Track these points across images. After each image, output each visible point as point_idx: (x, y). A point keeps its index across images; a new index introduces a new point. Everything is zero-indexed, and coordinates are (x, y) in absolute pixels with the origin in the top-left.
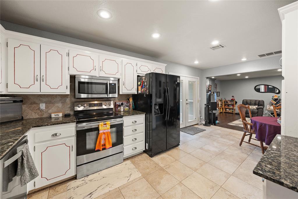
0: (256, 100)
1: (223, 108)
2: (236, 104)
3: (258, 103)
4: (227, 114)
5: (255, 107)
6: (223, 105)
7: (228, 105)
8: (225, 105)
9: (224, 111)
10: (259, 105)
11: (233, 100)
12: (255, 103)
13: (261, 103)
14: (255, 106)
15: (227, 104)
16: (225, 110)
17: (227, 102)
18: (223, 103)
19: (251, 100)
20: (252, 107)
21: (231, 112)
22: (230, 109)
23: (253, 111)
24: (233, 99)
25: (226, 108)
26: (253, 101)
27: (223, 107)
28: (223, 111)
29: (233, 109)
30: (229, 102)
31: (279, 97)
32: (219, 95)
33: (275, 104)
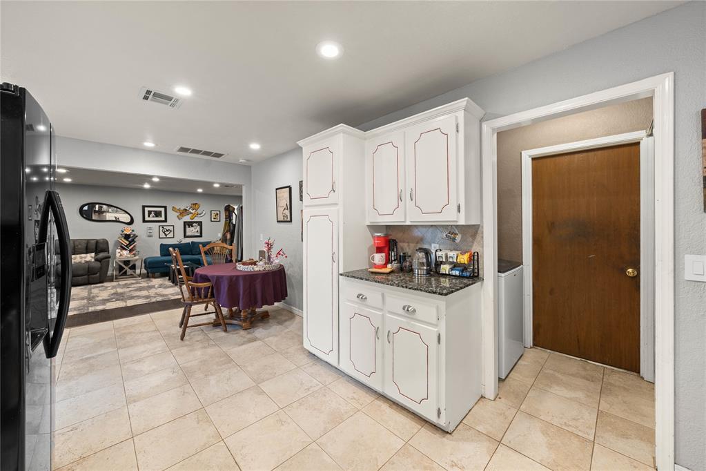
0: (88, 241)
3: (94, 247)
5: (90, 257)
10: (98, 251)
13: (101, 246)
14: (88, 255)
20: (81, 258)
23: (89, 268)
26: (80, 244)
31: (133, 231)
33: (126, 246)
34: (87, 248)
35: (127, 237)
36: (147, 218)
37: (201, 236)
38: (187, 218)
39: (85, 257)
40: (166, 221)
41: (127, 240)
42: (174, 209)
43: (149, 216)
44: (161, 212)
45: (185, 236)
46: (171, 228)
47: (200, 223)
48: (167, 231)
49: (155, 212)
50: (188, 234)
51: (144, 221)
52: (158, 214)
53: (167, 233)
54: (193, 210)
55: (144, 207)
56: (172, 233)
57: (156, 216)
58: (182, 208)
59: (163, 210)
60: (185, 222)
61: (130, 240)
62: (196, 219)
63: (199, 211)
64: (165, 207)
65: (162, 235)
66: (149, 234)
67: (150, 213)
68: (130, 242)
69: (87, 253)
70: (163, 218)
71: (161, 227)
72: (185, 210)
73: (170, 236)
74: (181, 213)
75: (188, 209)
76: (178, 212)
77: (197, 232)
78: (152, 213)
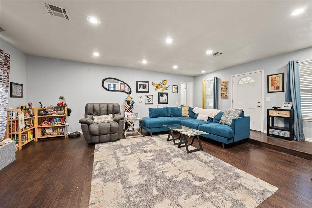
0: (108, 104)
1: (34, 129)
2: (69, 115)
3: (111, 110)
4: (48, 143)
5: (109, 118)
6: (36, 120)
7: (51, 120)
8: (41, 121)
9: (39, 135)
10: (114, 112)
11: (61, 106)
12: (107, 109)
13: (116, 109)
14: (109, 116)
15: (45, 118)
16: (40, 132)
17: (47, 113)
18: (36, 116)
19: (100, 104)
20: (105, 118)
21: (59, 135)
22: (54, 129)
23: (111, 127)
24: (62, 103)
25: (44, 128)
26: (103, 107)
27: (36, 126)
28: (34, 137)
29: (62, 127)
30: (51, 111)
31: (132, 98)
32: (20, 95)
33: (128, 109)
34: (107, 110)
35: (128, 102)
36: (139, 90)
37: (167, 103)
38: (160, 91)
39: (107, 118)
40: (148, 92)
41: (129, 105)
42: (153, 84)
43: (140, 89)
44: (146, 85)
45: (159, 103)
46: (151, 97)
48: (150, 99)
49: (143, 85)
50: (161, 101)
51: (137, 92)
52: (144, 87)
53: (149, 100)
54: (163, 84)
55: (137, 82)
56: (152, 100)
57: (144, 89)
58: (158, 83)
59: (147, 84)
60: (159, 93)
61: (130, 105)
62: (165, 91)
63: (167, 86)
64: (149, 82)
65: (147, 102)
66: (140, 101)
67: (140, 85)
68: (131, 106)
69: (107, 114)
70: (147, 90)
71: (146, 96)
72: (159, 84)
73: (151, 102)
74: (157, 87)
75: (161, 84)
76: (155, 86)
77: (166, 100)
78: (142, 86)
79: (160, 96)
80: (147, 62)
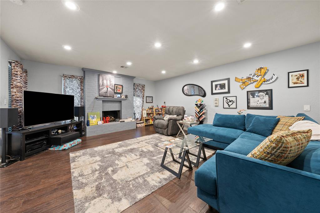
12: (176, 111)
17: (159, 111)
31: (202, 101)
32: (151, 102)
33: (198, 113)
36: (214, 91)
37: (271, 107)
38: (252, 87)
40: (229, 92)
42: (236, 79)
43: (216, 89)
44: (224, 84)
45: (249, 107)
46: (234, 99)
47: (269, 93)
48: (231, 101)
49: (220, 85)
50: (252, 104)
51: (213, 94)
52: (222, 86)
53: (230, 103)
54: (258, 76)
55: (212, 82)
56: (235, 104)
57: (222, 89)
58: (245, 77)
59: (226, 82)
60: (248, 92)
62: (263, 87)
63: (267, 77)
64: (228, 80)
65: (226, 106)
66: (215, 104)
67: (216, 86)
68: (201, 109)
70: (226, 90)
71: (225, 98)
72: (249, 78)
73: (234, 106)
74: (244, 83)
75: (251, 76)
76: (241, 82)
77: (265, 102)
78: (218, 86)
79: (251, 96)
80: (199, 62)
